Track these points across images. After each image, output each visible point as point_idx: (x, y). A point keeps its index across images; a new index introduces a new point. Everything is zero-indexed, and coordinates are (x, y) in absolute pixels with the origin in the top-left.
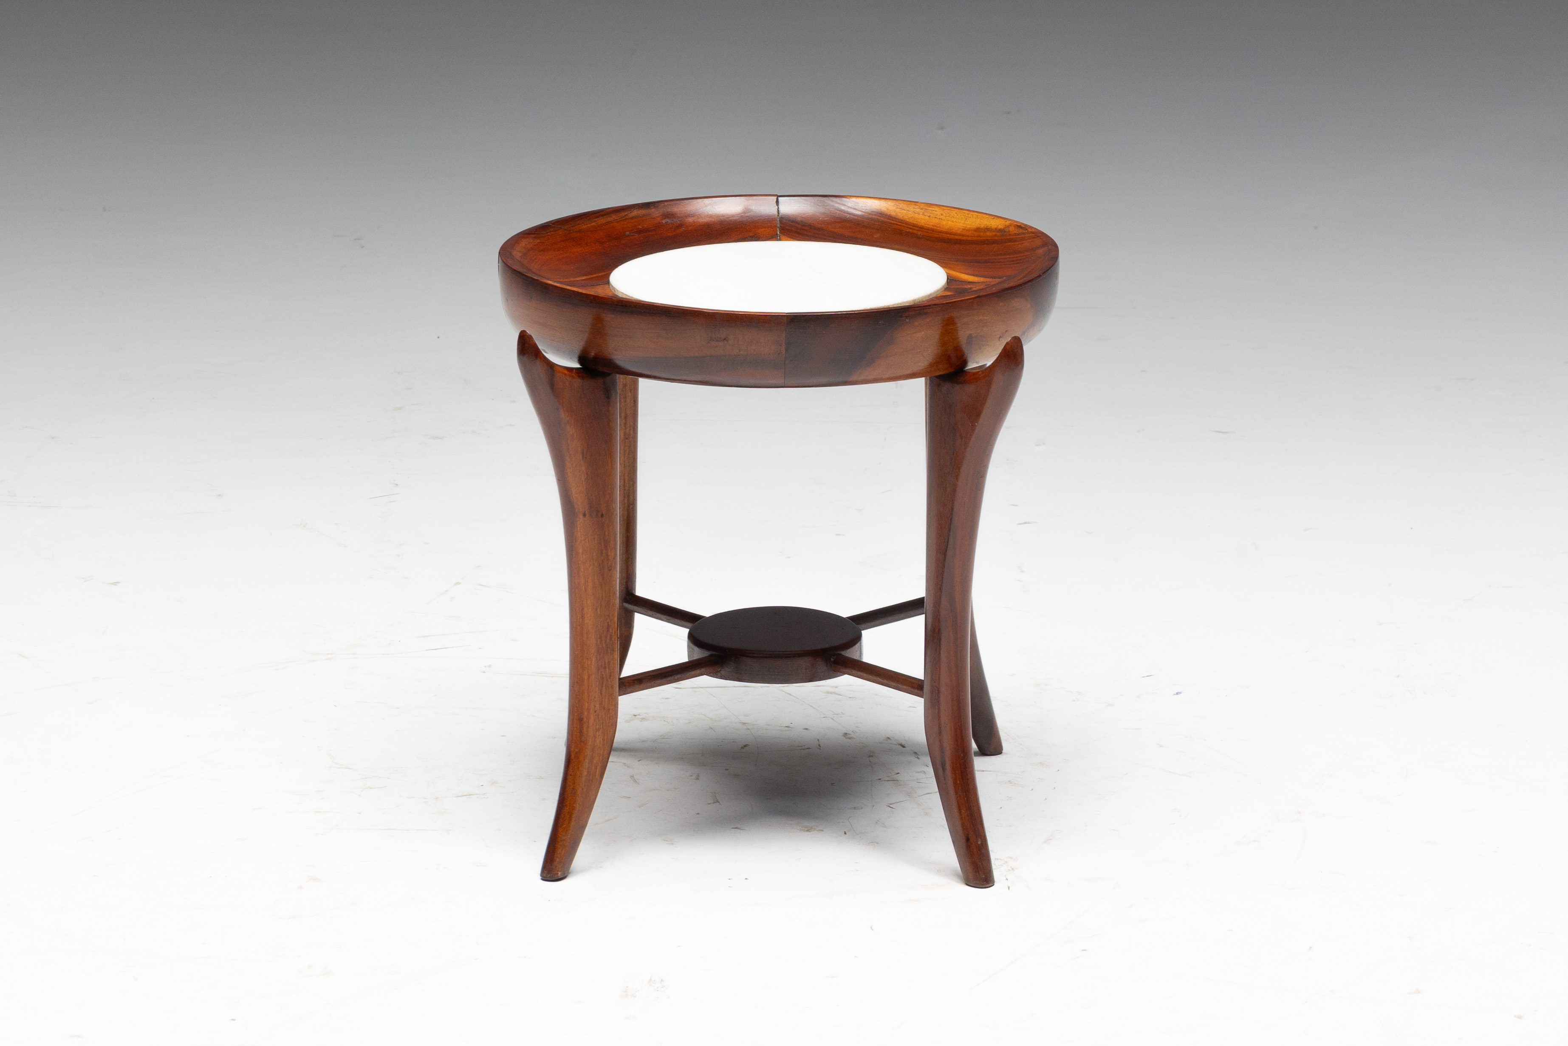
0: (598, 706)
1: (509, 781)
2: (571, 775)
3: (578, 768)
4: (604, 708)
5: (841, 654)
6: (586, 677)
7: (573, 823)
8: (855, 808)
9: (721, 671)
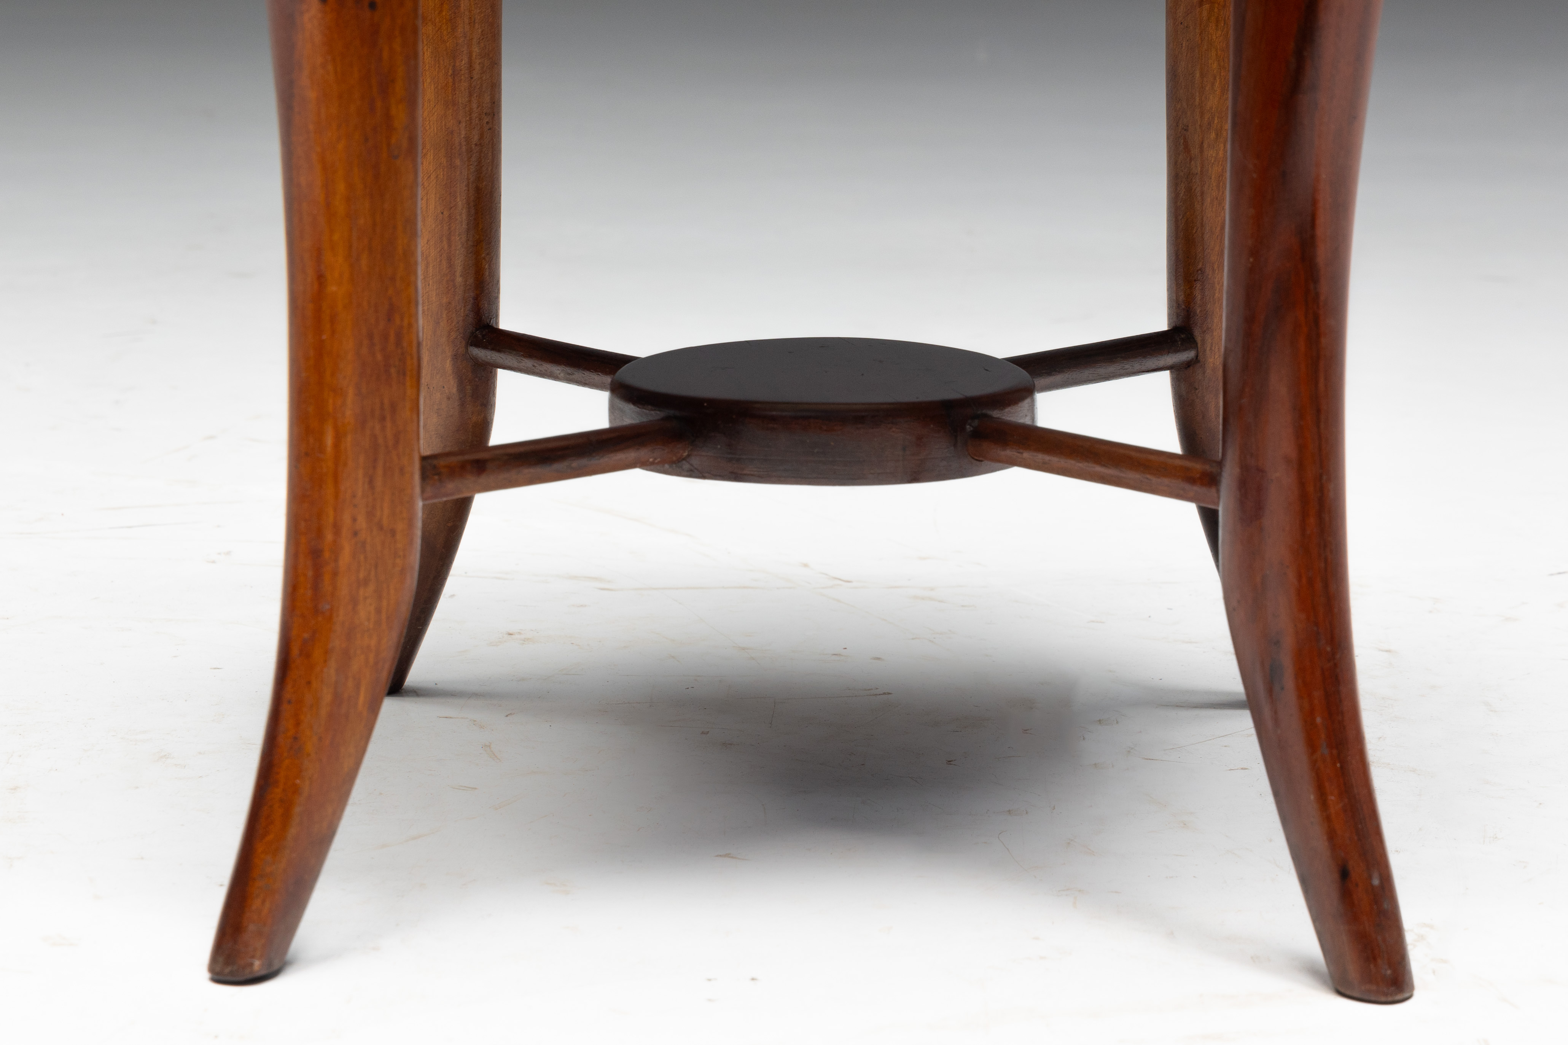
0: (362, 522)
1: (200, 753)
2: (289, 702)
3: (309, 683)
4: (381, 528)
5: (990, 417)
6: (329, 440)
7: (293, 831)
8: (1009, 811)
9: (689, 456)
